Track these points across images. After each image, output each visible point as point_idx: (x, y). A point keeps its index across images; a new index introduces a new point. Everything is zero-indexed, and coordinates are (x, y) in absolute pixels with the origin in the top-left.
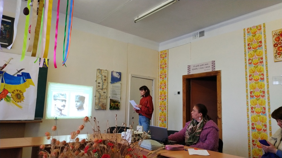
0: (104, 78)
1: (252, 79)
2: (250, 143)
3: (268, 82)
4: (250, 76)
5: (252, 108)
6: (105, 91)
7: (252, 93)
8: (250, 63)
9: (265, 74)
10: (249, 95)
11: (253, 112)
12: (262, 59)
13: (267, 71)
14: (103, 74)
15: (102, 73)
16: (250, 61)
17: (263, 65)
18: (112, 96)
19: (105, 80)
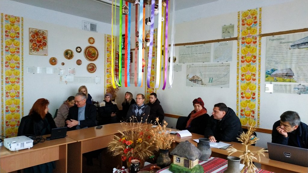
1: (8, 66)
2: (3, 125)
3: (22, 70)
4: (6, 63)
5: (7, 93)
7: (8, 79)
8: (7, 51)
9: (21, 63)
10: (4, 80)
11: (7, 96)
12: (19, 49)
13: (23, 61)
16: (7, 49)
17: (19, 55)
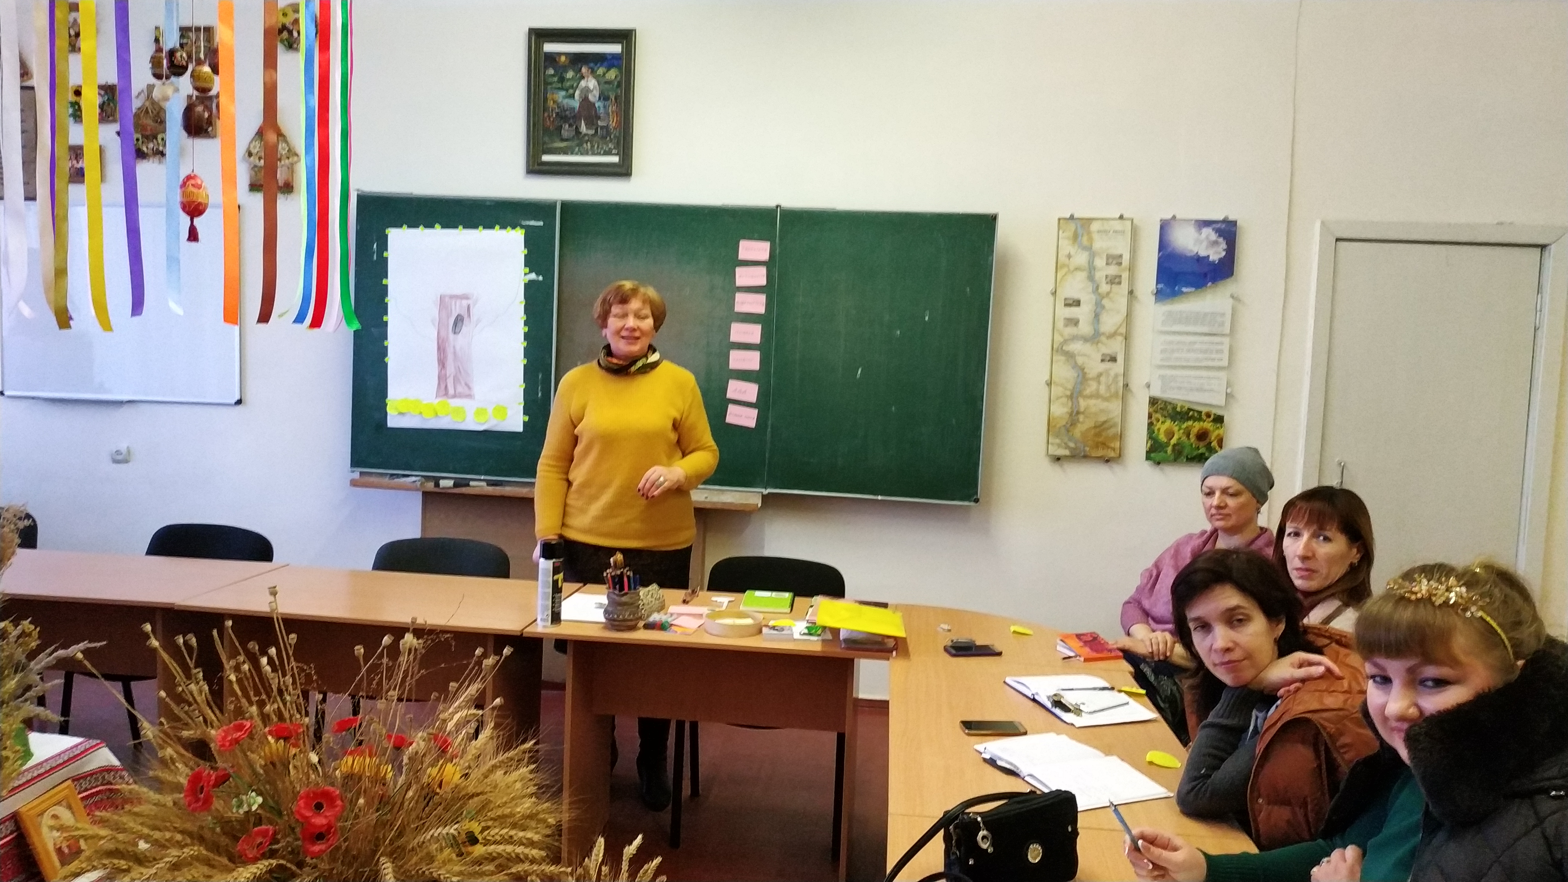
0: (1104, 270)
6: (1116, 346)
14: (1099, 244)
15: (1091, 239)
18: (1162, 377)
19: (1115, 280)
